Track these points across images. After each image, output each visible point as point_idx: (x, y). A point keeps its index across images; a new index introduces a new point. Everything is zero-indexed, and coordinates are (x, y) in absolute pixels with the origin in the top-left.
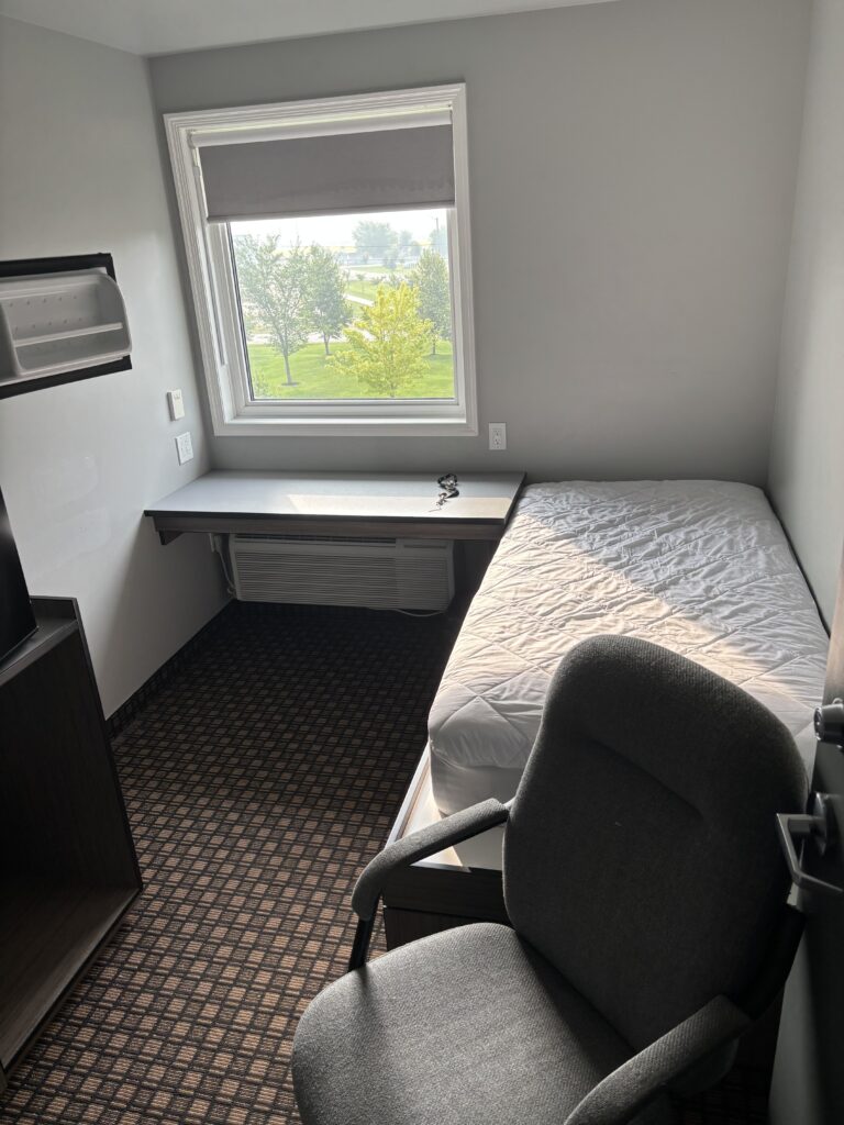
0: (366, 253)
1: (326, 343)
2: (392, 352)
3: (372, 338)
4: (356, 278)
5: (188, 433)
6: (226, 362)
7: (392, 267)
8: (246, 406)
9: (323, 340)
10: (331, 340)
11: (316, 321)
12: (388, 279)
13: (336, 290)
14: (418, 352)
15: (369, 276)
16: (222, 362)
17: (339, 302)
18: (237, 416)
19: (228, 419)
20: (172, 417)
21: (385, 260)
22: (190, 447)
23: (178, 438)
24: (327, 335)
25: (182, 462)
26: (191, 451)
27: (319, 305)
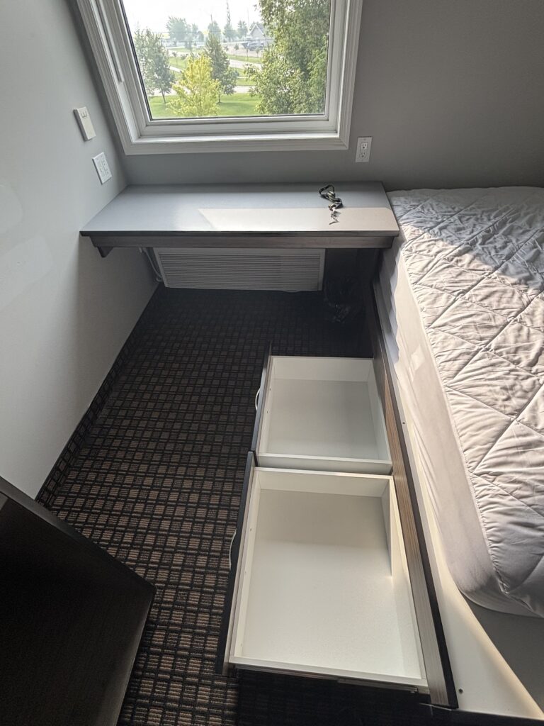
0: (175, 39)
1: (163, 96)
2: (200, 100)
3: (189, 91)
4: (172, 55)
5: (103, 153)
6: (123, 79)
7: (190, 49)
8: (147, 126)
9: (161, 94)
10: (166, 94)
11: (156, 82)
12: (190, 55)
13: (164, 61)
14: (214, 100)
15: (179, 54)
16: (119, 79)
17: (167, 70)
18: (140, 136)
19: (134, 139)
20: (84, 138)
21: (186, 45)
22: (107, 166)
23: (94, 158)
24: (164, 90)
25: (103, 182)
26: (109, 171)
27: (156, 71)
